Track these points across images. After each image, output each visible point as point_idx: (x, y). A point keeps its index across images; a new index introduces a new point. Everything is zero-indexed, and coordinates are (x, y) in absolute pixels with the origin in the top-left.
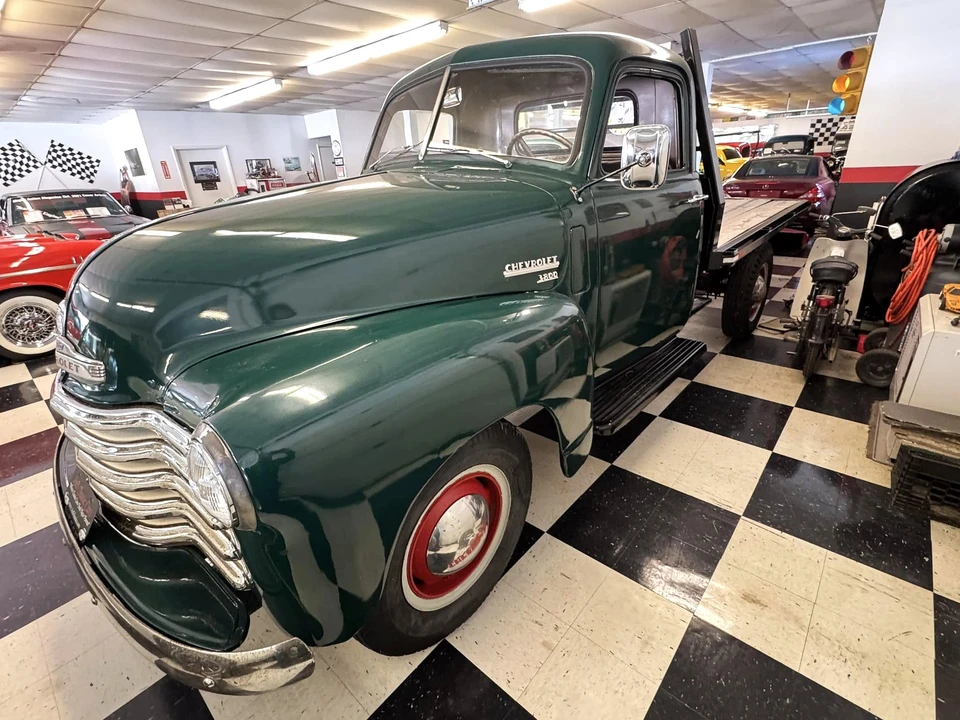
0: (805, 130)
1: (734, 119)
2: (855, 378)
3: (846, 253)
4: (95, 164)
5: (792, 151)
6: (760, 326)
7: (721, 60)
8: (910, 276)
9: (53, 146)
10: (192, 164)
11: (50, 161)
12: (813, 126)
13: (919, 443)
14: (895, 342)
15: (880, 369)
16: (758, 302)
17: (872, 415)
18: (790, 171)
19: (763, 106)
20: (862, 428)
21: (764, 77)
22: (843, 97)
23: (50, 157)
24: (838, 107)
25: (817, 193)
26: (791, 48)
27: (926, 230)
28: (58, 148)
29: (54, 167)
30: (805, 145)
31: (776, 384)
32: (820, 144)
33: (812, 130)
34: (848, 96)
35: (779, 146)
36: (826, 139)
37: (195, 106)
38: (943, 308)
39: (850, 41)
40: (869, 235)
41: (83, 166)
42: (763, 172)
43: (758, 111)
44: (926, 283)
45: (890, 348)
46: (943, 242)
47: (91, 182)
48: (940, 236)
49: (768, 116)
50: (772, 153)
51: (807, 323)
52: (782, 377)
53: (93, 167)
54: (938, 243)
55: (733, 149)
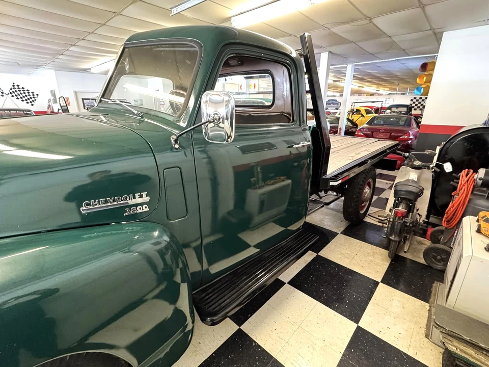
0: (408, 103)
1: (372, 94)
2: (422, 261)
3: (419, 178)
4: (36, 96)
5: (401, 112)
6: (369, 215)
7: (358, 63)
8: (457, 199)
9: (13, 86)
10: (83, 99)
11: (11, 93)
12: (412, 100)
13: (461, 350)
14: (448, 240)
15: (439, 257)
16: (367, 201)
17: (432, 295)
18: (396, 123)
19: (386, 89)
20: (424, 306)
21: (384, 74)
22: (423, 86)
23: (11, 91)
24: (420, 91)
25: (409, 136)
26: (394, 59)
27: (467, 170)
28: (16, 87)
29: (13, 96)
30: (407, 110)
31: (371, 261)
32: (415, 109)
33: (412, 103)
34: (425, 86)
35: (394, 109)
36: (419, 107)
37: (85, 70)
38: (479, 231)
39: (426, 57)
40: (432, 168)
41: (29, 97)
42: (382, 122)
43: (384, 91)
44: (467, 206)
45: (445, 244)
46: (478, 180)
47: (32, 105)
48: (476, 176)
49: (389, 94)
50: (390, 113)
51: (391, 223)
52: (376, 256)
53: (34, 97)
54: (474, 180)
55: (370, 109)
